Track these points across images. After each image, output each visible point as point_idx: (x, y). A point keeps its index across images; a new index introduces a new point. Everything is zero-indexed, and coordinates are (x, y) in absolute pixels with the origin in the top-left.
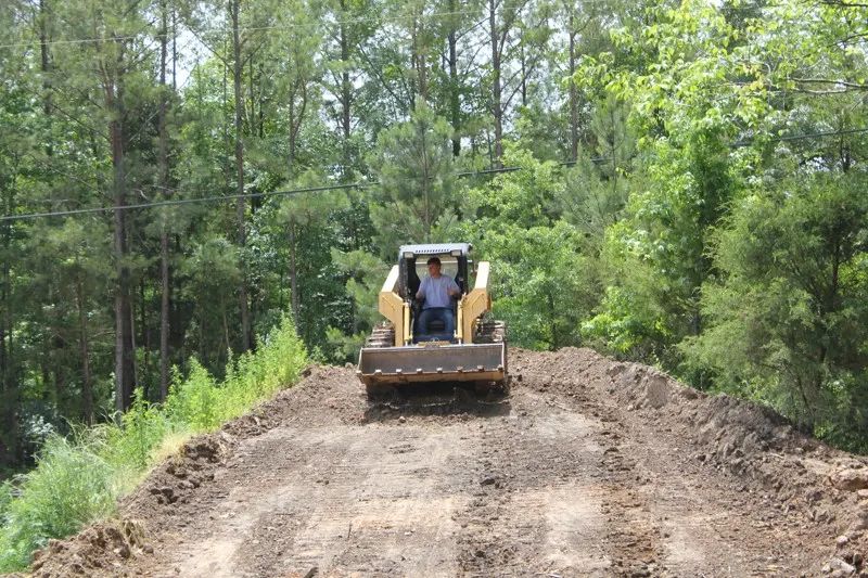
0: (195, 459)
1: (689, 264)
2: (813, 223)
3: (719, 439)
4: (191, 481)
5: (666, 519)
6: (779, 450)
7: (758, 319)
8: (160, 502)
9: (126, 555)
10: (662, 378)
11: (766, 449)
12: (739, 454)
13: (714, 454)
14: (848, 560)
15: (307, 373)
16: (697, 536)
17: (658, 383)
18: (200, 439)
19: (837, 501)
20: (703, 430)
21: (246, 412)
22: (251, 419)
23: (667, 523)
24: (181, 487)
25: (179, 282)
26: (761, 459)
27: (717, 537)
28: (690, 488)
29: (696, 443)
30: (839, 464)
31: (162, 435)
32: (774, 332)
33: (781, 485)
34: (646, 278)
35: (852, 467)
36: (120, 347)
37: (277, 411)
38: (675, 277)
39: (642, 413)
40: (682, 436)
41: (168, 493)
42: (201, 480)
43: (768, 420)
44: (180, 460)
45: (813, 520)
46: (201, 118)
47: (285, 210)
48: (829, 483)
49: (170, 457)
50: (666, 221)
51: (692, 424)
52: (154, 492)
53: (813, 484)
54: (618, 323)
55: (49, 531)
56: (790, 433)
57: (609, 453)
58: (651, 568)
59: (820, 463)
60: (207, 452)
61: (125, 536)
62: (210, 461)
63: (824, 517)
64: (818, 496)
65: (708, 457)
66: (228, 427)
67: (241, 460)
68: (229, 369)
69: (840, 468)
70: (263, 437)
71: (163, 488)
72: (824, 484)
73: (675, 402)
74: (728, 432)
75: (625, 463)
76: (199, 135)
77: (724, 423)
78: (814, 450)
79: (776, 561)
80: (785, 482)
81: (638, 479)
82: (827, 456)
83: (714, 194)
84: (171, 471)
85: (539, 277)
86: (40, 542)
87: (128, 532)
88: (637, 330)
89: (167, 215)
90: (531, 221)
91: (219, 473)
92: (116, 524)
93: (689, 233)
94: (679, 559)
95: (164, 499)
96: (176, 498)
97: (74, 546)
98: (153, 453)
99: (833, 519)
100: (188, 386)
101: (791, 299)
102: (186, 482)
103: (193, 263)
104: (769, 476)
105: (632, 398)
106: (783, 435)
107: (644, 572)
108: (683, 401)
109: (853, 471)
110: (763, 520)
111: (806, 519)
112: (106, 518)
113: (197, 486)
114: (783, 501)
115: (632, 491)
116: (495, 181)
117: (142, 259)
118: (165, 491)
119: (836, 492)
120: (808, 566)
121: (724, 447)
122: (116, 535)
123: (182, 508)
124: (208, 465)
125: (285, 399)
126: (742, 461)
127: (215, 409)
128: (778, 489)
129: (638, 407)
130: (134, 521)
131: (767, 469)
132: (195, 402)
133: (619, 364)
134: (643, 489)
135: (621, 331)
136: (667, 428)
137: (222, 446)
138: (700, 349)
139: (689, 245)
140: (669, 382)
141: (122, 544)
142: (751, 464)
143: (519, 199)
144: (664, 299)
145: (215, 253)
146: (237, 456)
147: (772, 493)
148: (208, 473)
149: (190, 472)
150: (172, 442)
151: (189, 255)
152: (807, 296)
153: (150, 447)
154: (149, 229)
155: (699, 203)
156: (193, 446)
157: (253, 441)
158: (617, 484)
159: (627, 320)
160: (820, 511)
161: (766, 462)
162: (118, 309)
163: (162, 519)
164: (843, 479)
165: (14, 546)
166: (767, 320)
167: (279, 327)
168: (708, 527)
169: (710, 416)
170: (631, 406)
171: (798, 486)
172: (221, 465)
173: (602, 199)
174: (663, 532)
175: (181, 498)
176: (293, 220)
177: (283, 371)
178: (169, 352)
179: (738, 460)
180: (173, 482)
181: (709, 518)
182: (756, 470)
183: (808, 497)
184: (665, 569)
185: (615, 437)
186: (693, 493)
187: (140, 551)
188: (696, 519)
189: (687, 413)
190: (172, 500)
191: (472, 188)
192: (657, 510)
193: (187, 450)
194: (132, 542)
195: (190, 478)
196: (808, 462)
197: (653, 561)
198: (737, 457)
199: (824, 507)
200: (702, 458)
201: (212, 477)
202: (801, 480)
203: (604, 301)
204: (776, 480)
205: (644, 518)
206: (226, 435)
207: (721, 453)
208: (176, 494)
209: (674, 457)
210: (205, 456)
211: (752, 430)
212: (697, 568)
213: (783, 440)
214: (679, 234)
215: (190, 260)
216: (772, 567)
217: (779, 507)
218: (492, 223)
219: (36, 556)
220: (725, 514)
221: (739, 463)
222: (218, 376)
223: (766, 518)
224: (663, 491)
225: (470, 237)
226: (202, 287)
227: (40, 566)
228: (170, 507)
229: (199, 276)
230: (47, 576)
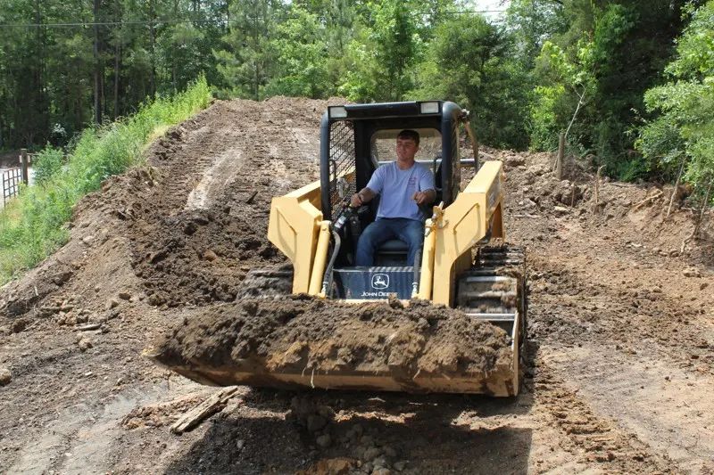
0: (171, 139)
1: (390, 62)
4: (172, 150)
7: (453, 84)
8: (160, 159)
9: (151, 185)
14: (532, 199)
15: (213, 103)
18: (172, 130)
21: (188, 118)
22: (192, 122)
24: (168, 152)
25: (122, 67)
31: (153, 127)
32: (461, 90)
36: (96, 95)
37: (203, 119)
41: (163, 154)
42: (176, 149)
44: (165, 139)
49: (160, 137)
52: (157, 154)
54: (355, 88)
55: (110, 172)
60: (175, 136)
61: (149, 175)
62: (178, 140)
66: (182, 125)
67: (192, 141)
68: (176, 99)
69: (506, 155)
70: (199, 131)
71: (160, 152)
84: (161, 144)
85: (310, 66)
86: (106, 176)
87: (151, 173)
90: (305, 42)
91: (183, 146)
92: (145, 169)
95: (162, 157)
96: (167, 157)
97: (126, 179)
98: (151, 135)
101: (470, 75)
102: (170, 150)
103: (131, 59)
109: (512, 157)
112: (139, 164)
113: (175, 152)
116: (288, 23)
117: (109, 55)
118: (161, 154)
119: (507, 166)
122: (145, 174)
123: (170, 163)
124: (178, 142)
125: (205, 114)
130: (152, 168)
135: (356, 91)
137: (182, 134)
141: (148, 179)
143: (299, 31)
145: (141, 56)
146: (190, 139)
148: (179, 146)
149: (170, 145)
150: (161, 130)
151: (129, 55)
153: (148, 132)
154: (111, 43)
155: (397, 34)
156: (170, 132)
157: (195, 132)
159: (359, 86)
162: (96, 78)
164: (508, 160)
165: (89, 178)
166: (457, 84)
172: (184, 143)
175: (169, 158)
177: (201, 100)
180: (164, 150)
187: (157, 183)
190: (165, 158)
191: (278, 24)
193: (168, 134)
194: (153, 178)
195: (171, 148)
201: (181, 148)
206: (183, 129)
208: (167, 155)
210: (175, 138)
214: (387, 48)
215: (129, 58)
219: (104, 184)
225: (278, 48)
226: (134, 70)
227: (108, 189)
228: (165, 162)
229: (133, 65)
230: (113, 195)
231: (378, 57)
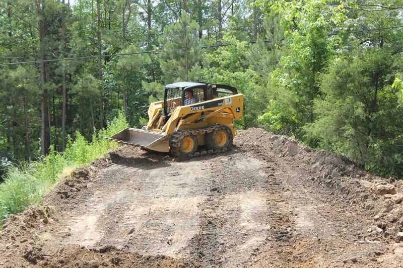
0: (78, 178)
1: (308, 89)
2: (366, 71)
3: (321, 171)
4: (76, 188)
5: (296, 207)
6: (348, 176)
7: (340, 115)
8: (62, 198)
9: (46, 222)
10: (295, 142)
11: (342, 175)
12: (330, 178)
13: (318, 178)
14: (380, 226)
16: (310, 215)
17: (293, 145)
18: (80, 169)
19: (375, 199)
20: (314, 166)
21: (102, 156)
22: (104, 160)
23: (296, 209)
24: (71, 191)
25: (71, 96)
26: (340, 180)
27: (319, 216)
28: (307, 193)
29: (310, 172)
30: (376, 182)
31: (63, 167)
32: (347, 121)
33: (349, 192)
34: (288, 96)
35: (382, 184)
36: (43, 126)
37: (116, 156)
38: (301, 96)
39: (285, 158)
40: (304, 169)
41: (65, 193)
42: (81, 188)
43: (344, 162)
44: (71, 179)
45: (363, 208)
46: (81, 19)
47: (120, 63)
48: (371, 191)
49: (66, 177)
50: (298, 70)
51: (309, 163)
52: (59, 193)
53: (364, 192)
54: (275, 117)
55: (10, 210)
56: (354, 168)
57: (270, 177)
58: (289, 229)
59: (367, 182)
60: (83, 175)
61: (45, 213)
62: (85, 179)
63: (368, 207)
64: (366, 197)
65: (316, 178)
66: (93, 163)
67: (100, 179)
68: (94, 137)
69: (376, 184)
70: (110, 168)
71: (64, 191)
72: (369, 192)
73: (301, 153)
74: (325, 167)
75: (277, 181)
76: (80, 28)
77: (323, 163)
78: (365, 176)
79: (346, 227)
80: (351, 190)
81: (283, 189)
82: (371, 179)
83: (320, 58)
84: (67, 183)
86: (6, 216)
87: (47, 211)
88: (284, 120)
89: (65, 65)
90: (235, 69)
91: (89, 185)
92: (41, 208)
93: (308, 75)
94: (302, 226)
95: (64, 196)
96: (69, 196)
97: (22, 218)
98: (59, 175)
99: (373, 208)
100: (75, 144)
101: (355, 106)
102: (74, 189)
104: (344, 188)
105: (281, 151)
106: (351, 169)
107: (286, 231)
108: (304, 153)
109: (382, 185)
110: (341, 208)
111: (360, 208)
112: (36, 205)
113: (79, 190)
114: (350, 199)
115: (280, 194)
116: (218, 51)
117: (54, 85)
118: (64, 193)
119: (375, 195)
120: (361, 229)
121: (323, 174)
122: (41, 213)
123: (72, 201)
124: (84, 181)
125: (120, 151)
126: (332, 181)
127: (88, 155)
128: (348, 194)
129: (284, 156)
130: (50, 206)
131: (343, 185)
132: (78, 151)
133: (275, 135)
134: (285, 193)
135: (276, 120)
136: (297, 165)
137: (91, 172)
138: (313, 129)
139: (309, 81)
140: (298, 144)
141: (44, 217)
142: (336, 182)
143: (230, 59)
144: (296, 105)
145: (88, 83)
146: (97, 177)
147: (345, 195)
148: (84, 185)
149: (76, 184)
150: (67, 171)
151: (76, 83)
152: (362, 105)
153: (57, 172)
154: (57, 71)
155: (313, 61)
156: (77, 172)
157: (105, 170)
158: (273, 191)
159: (279, 115)
160: (367, 204)
161: (342, 181)
162: (42, 108)
163: (62, 205)
164: (377, 189)
166: (344, 116)
167: (117, 117)
168: (316, 211)
169: (317, 160)
170: (280, 155)
171: (357, 192)
172: (90, 181)
173: (268, 59)
174: (294, 213)
175: (72, 196)
176: (124, 68)
178: (66, 129)
179: (330, 180)
180: (68, 189)
181: (316, 207)
182: (338, 185)
183: (362, 197)
184: (295, 230)
185: (273, 169)
186: (308, 196)
187: (52, 220)
188: (310, 207)
189: (306, 159)
190: (67, 197)
191: (208, 53)
192: (292, 203)
193: (74, 174)
194: (49, 216)
195: (76, 187)
196: (362, 181)
197: (290, 227)
198: (329, 179)
199: (369, 202)
200: (313, 179)
201: (86, 186)
202: (358, 189)
203: (269, 107)
204: (347, 190)
205: (286, 207)
206: (92, 167)
207: (322, 177)
208: (69, 194)
209: (300, 179)
210: (82, 177)
211: (336, 166)
212: (310, 230)
213: (350, 171)
214: (304, 76)
215: (76, 86)
216: (344, 229)
217: (348, 202)
218: (217, 70)
219: (4, 223)
220: (323, 205)
221: (330, 182)
222: (89, 140)
223: (342, 207)
224: (294, 194)
225: (207, 77)
226: (82, 99)
227: (5, 227)
228: (66, 200)
229: (80, 93)
230: (9, 231)
231: (296, 85)
